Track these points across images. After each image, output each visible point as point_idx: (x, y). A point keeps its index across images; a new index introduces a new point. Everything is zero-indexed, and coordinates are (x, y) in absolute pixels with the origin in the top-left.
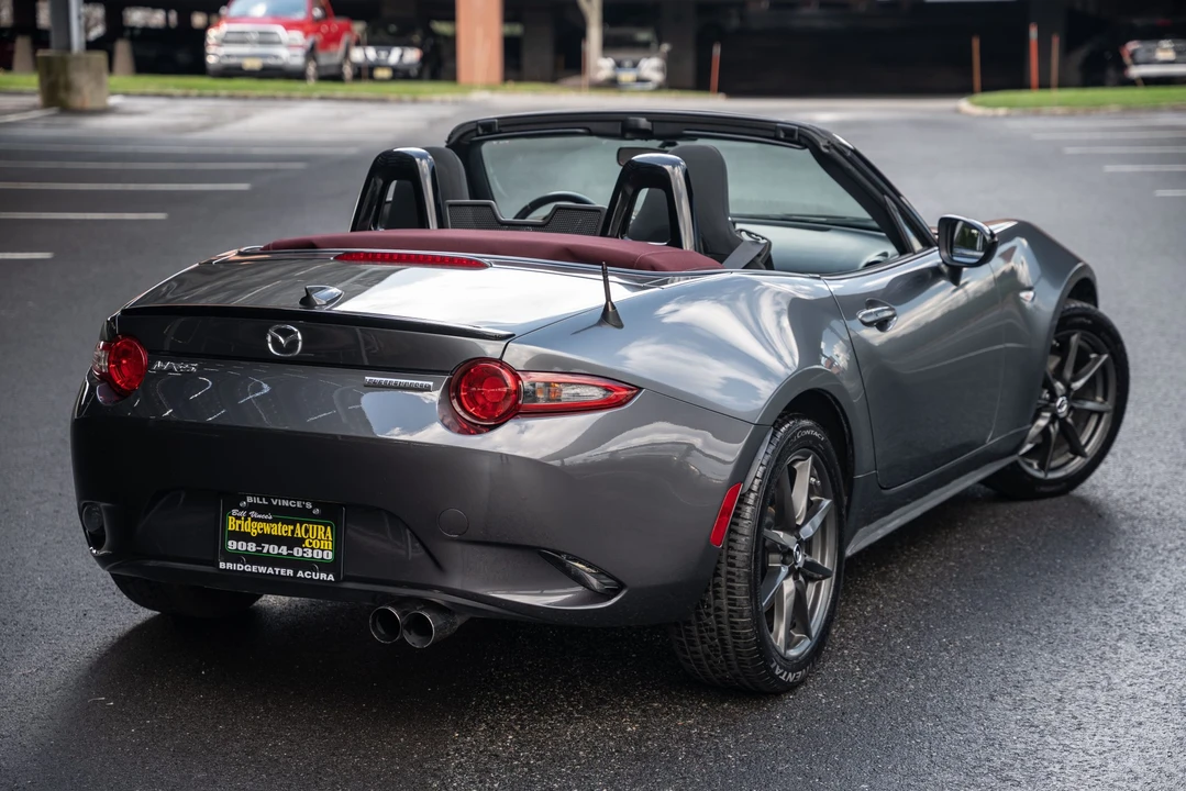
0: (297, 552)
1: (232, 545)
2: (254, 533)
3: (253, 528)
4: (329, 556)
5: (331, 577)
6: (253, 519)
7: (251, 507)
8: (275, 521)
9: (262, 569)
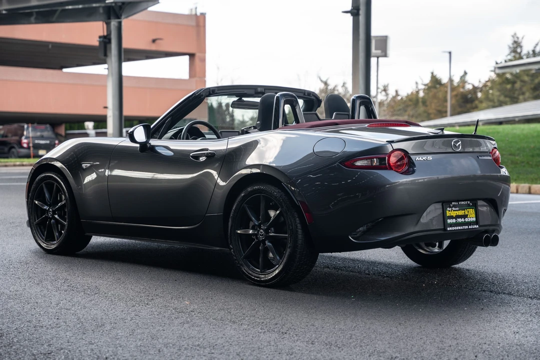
0: (467, 220)
1: (449, 221)
2: (454, 215)
3: (454, 214)
4: (474, 219)
5: (478, 227)
6: (454, 211)
7: (454, 206)
8: (459, 210)
9: (460, 228)
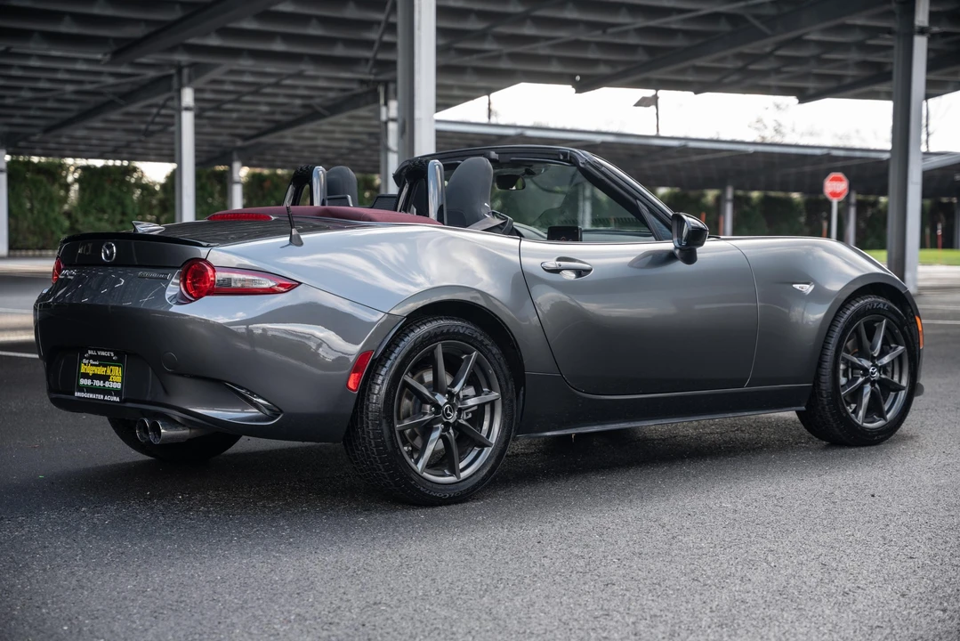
0: (107, 384)
1: (83, 382)
2: (91, 373)
3: (90, 370)
4: (119, 386)
5: (118, 400)
6: (92, 365)
7: (92, 357)
8: (99, 365)
9: (91, 396)
